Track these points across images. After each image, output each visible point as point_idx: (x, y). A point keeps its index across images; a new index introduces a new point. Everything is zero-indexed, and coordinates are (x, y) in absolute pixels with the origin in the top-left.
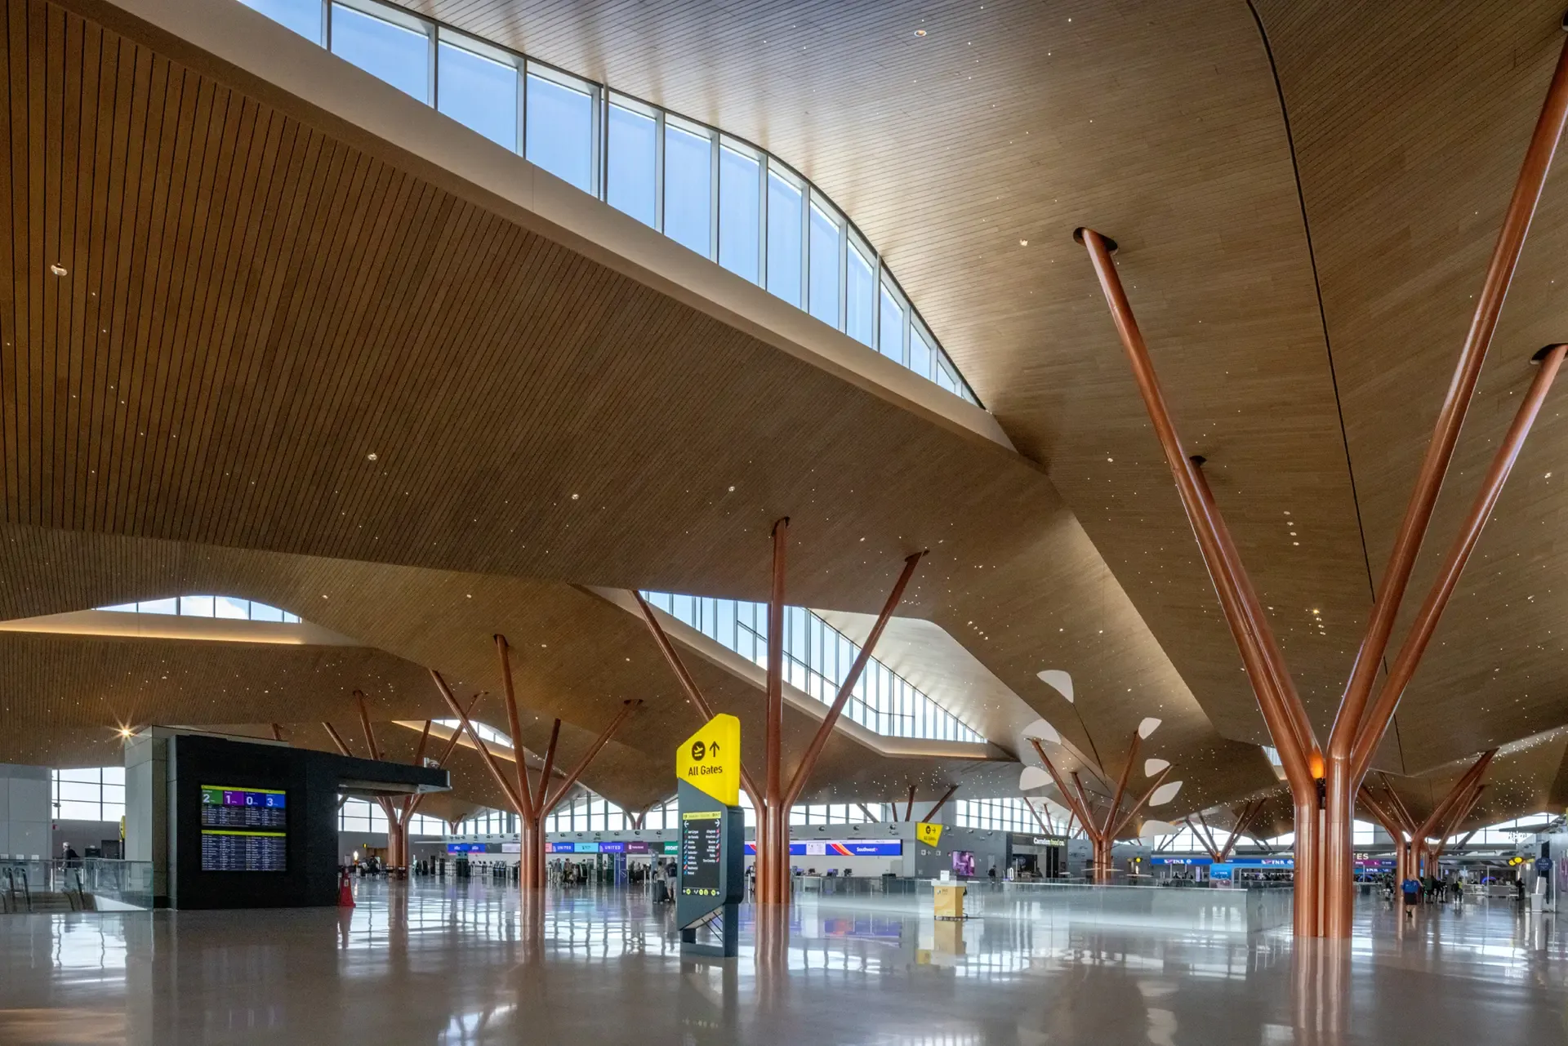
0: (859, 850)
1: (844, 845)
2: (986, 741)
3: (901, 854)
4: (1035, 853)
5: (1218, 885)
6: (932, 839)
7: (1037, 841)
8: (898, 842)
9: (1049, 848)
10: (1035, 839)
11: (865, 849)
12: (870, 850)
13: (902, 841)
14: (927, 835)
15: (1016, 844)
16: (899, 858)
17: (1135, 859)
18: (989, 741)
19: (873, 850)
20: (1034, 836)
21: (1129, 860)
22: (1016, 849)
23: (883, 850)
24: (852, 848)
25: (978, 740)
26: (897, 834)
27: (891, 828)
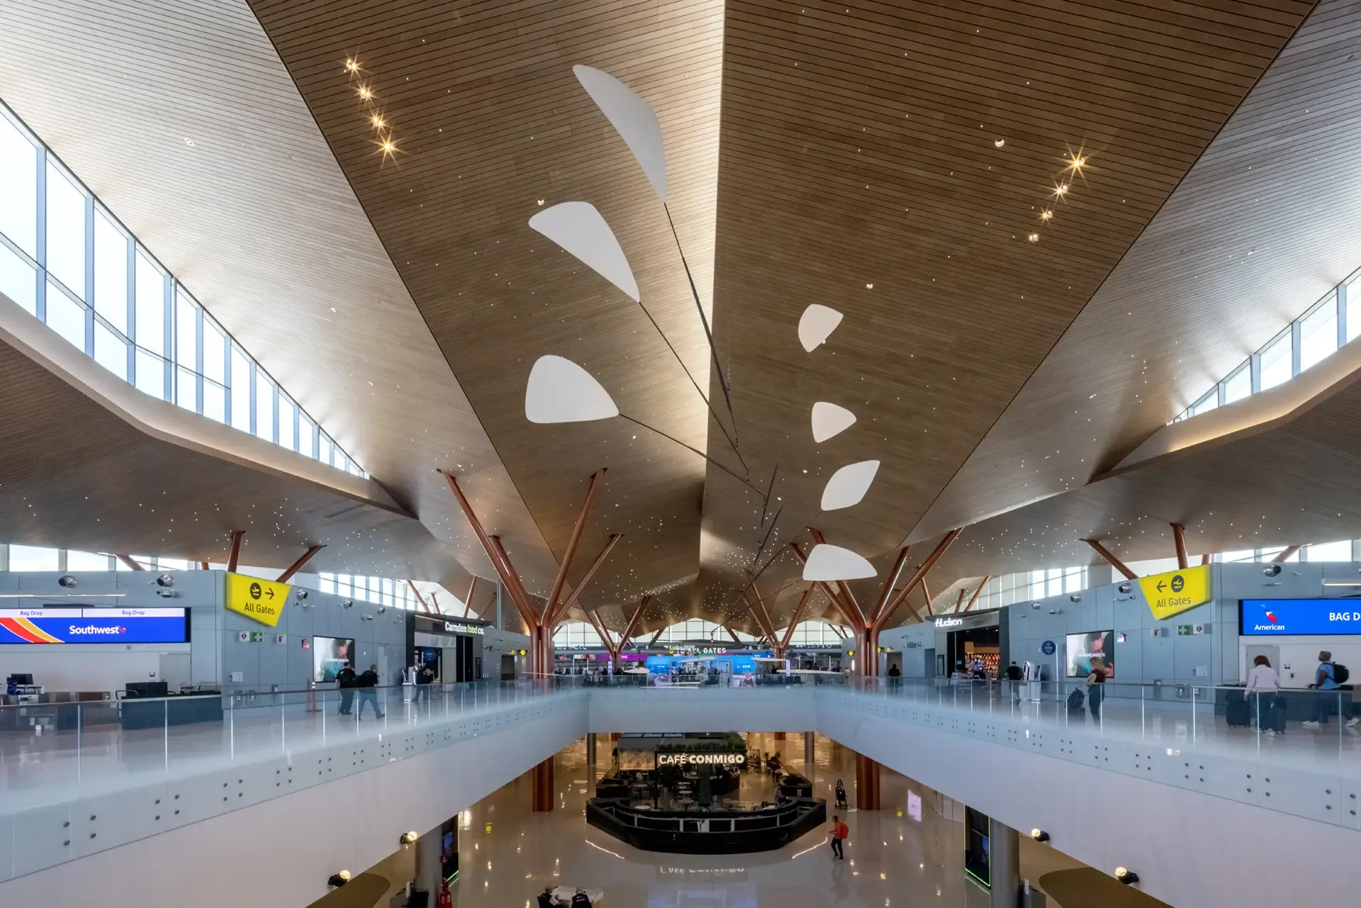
0: (74, 630)
1: (33, 620)
2: (367, 477)
3: (188, 639)
4: (440, 645)
5: (656, 681)
6: (271, 611)
7: (450, 627)
8: (180, 613)
9: (460, 638)
10: (447, 623)
11: (90, 630)
12: (107, 630)
13: (188, 611)
14: (251, 600)
15: (420, 631)
16: (185, 647)
17: (519, 651)
18: (371, 477)
19: (115, 630)
20: (445, 618)
21: (513, 653)
22: (422, 639)
23: (138, 632)
24: (57, 628)
25: (354, 471)
26: (177, 596)
27: (161, 582)
